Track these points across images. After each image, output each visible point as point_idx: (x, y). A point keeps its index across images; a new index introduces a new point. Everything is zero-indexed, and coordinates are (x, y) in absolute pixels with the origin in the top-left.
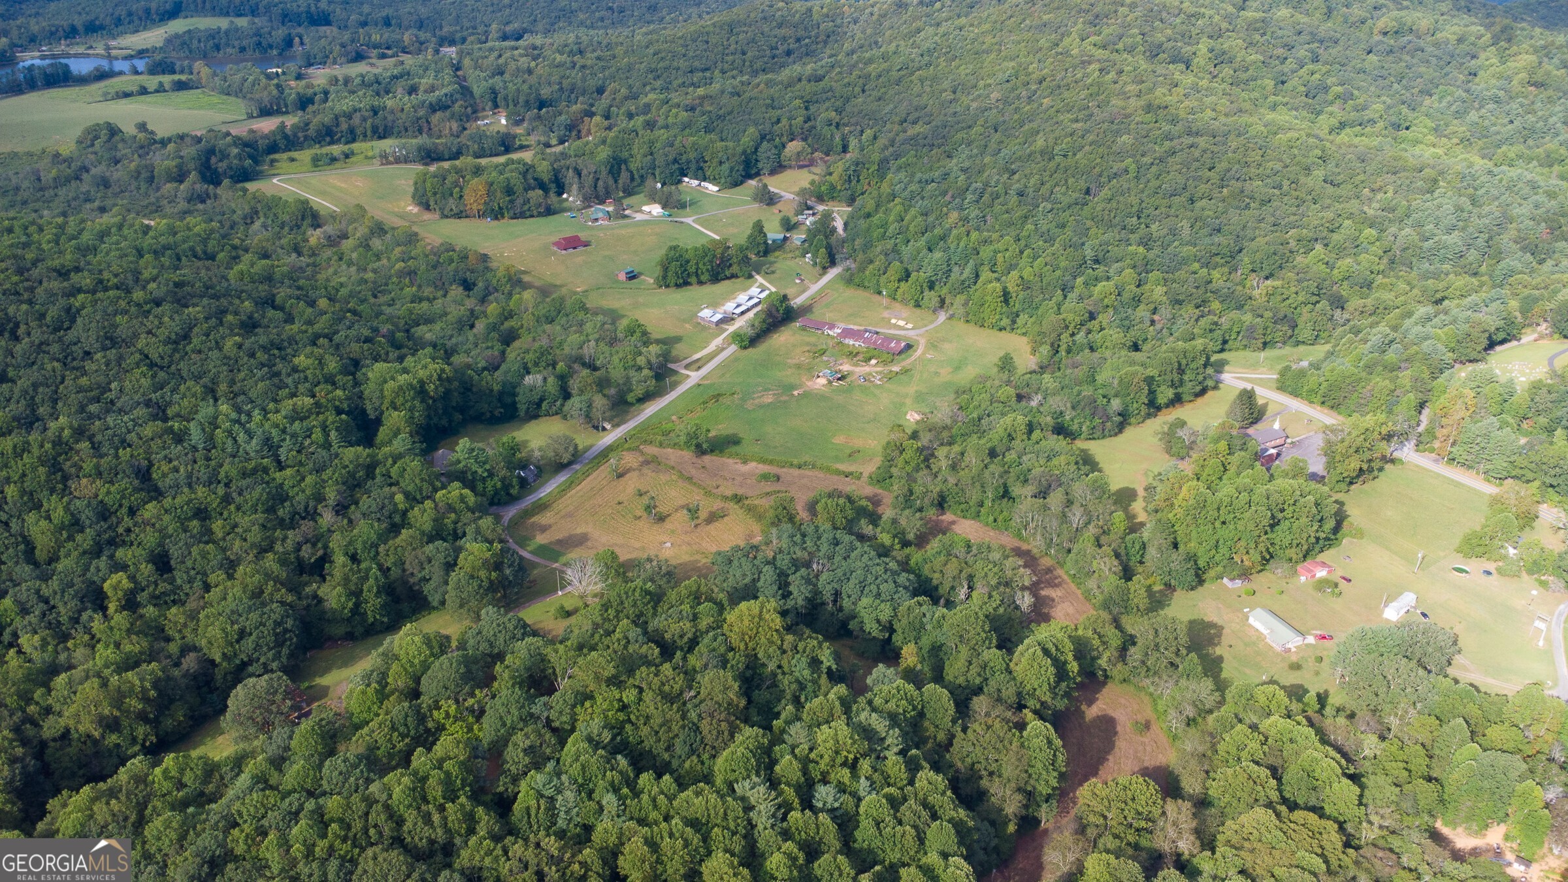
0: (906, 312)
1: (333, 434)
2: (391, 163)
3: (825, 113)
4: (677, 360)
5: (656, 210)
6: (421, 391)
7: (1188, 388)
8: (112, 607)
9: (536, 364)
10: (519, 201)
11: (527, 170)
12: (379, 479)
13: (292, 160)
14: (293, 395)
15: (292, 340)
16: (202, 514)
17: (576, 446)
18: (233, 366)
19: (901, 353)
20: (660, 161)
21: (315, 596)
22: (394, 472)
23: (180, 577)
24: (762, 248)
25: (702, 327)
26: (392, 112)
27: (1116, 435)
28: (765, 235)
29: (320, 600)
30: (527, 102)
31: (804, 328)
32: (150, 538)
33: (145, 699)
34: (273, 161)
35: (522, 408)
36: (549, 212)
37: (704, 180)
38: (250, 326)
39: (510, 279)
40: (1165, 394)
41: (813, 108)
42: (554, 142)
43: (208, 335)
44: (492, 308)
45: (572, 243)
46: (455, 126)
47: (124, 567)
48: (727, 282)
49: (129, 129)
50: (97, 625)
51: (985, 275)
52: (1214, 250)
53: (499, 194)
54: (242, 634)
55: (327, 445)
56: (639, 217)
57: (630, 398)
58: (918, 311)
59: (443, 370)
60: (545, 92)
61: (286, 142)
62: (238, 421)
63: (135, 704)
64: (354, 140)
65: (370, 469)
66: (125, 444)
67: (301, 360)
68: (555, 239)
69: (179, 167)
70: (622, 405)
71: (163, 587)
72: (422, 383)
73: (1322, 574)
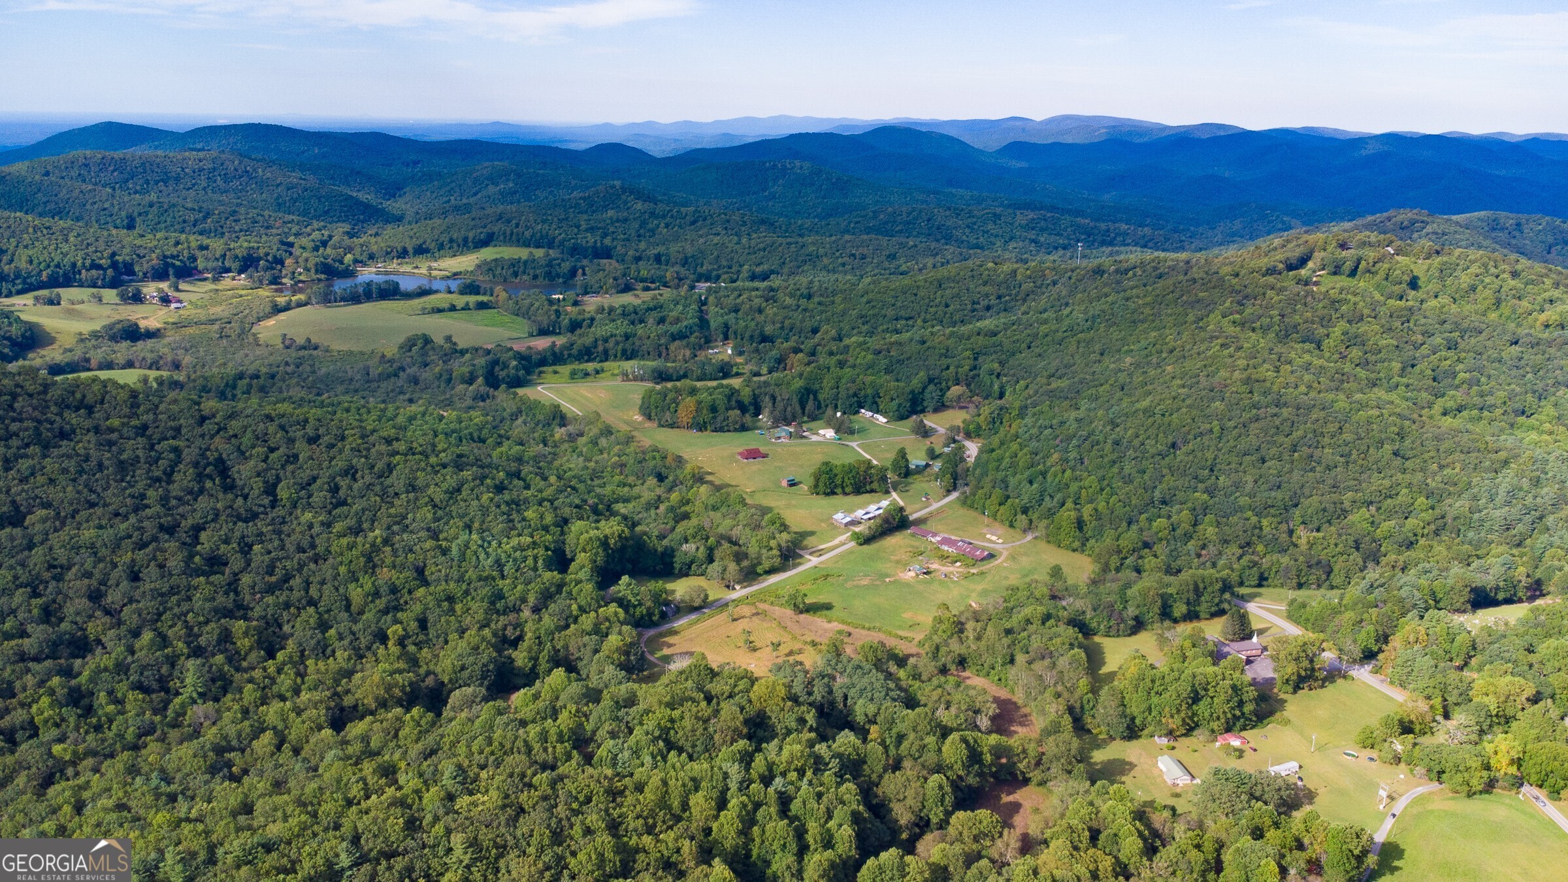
0: (1002, 529)
1: (540, 562)
2: (630, 380)
3: (989, 364)
4: (805, 548)
5: (830, 433)
6: (604, 543)
7: (1203, 608)
8: (390, 644)
9: (694, 537)
10: (720, 418)
11: (733, 393)
12: (564, 594)
13: (556, 372)
14: (520, 535)
15: (526, 501)
16: (450, 599)
17: (706, 596)
18: (485, 511)
19: (982, 560)
20: (843, 394)
21: (510, 657)
22: (575, 591)
23: (432, 633)
24: (903, 471)
25: (834, 528)
26: (640, 338)
27: (1130, 635)
28: (907, 461)
29: (513, 661)
30: (752, 337)
31: (913, 535)
32: (417, 608)
33: (403, 691)
34: (541, 372)
35: (677, 566)
36: (743, 428)
37: (878, 412)
38: (500, 488)
39: (694, 476)
40: (1180, 609)
41: (981, 359)
42: (764, 370)
43: (472, 490)
44: (675, 497)
45: (753, 454)
46: (688, 353)
47: (401, 623)
48: (867, 496)
49: (439, 340)
50: (381, 651)
51: (1069, 504)
52: (1270, 502)
53: (705, 411)
54: (463, 668)
55: (535, 569)
56: (814, 438)
57: (759, 570)
58: (1011, 530)
59: (623, 531)
60: (769, 329)
61: (555, 358)
62: (482, 546)
63: (397, 692)
64: (606, 360)
65: (560, 587)
66: (411, 550)
67: (530, 514)
68: (740, 450)
69: (471, 373)
70: (750, 575)
71: (421, 637)
72: (606, 537)
73: (1236, 743)
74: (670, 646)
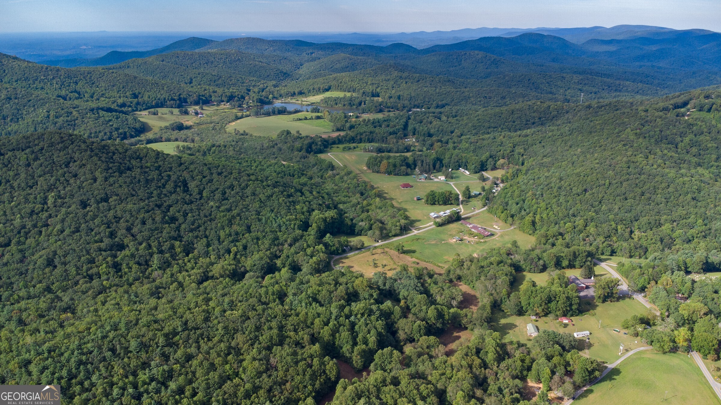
0: (501, 223)
1: (296, 226)
2: (366, 152)
3: (519, 150)
4: (414, 227)
5: (443, 178)
6: (325, 220)
7: (577, 263)
8: (231, 254)
9: (366, 220)
10: (397, 170)
11: (406, 158)
12: (303, 240)
13: (338, 147)
14: (291, 215)
15: (299, 202)
16: (258, 239)
17: (363, 244)
18: (280, 205)
19: (487, 236)
20: (453, 161)
21: (275, 263)
22: (307, 238)
23: (248, 251)
24: (467, 196)
25: (429, 218)
26: (377, 134)
27: (540, 273)
28: (470, 192)
29: (276, 264)
30: (424, 134)
31: (462, 224)
32: (244, 241)
33: (230, 272)
34: (332, 147)
35: (356, 231)
36: (407, 174)
37: (467, 169)
38: (289, 196)
39: (375, 194)
40: (565, 263)
41: (516, 148)
42: (425, 149)
43: (277, 196)
44: (365, 202)
45: (406, 186)
46: (395, 141)
47: (237, 246)
48: (449, 206)
49: (293, 132)
50: (227, 257)
51: (531, 215)
52: (624, 218)
53: (391, 167)
54: (255, 265)
55: (294, 229)
56: (436, 180)
57: (390, 235)
58: (505, 224)
59: (334, 216)
60: (432, 131)
61: (339, 141)
62: (275, 219)
63: (227, 272)
64: (361, 143)
65: (302, 236)
66: (247, 219)
67: (298, 207)
68: (402, 184)
69: (301, 147)
70: (385, 236)
71: (244, 252)
72: (326, 218)
73: (566, 321)
74: (343, 263)
